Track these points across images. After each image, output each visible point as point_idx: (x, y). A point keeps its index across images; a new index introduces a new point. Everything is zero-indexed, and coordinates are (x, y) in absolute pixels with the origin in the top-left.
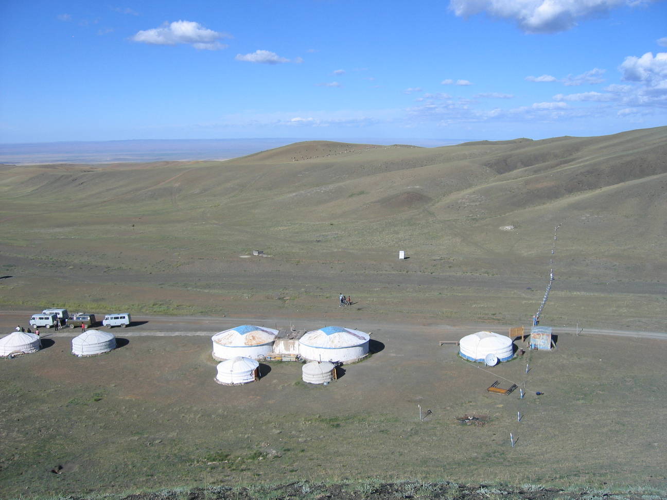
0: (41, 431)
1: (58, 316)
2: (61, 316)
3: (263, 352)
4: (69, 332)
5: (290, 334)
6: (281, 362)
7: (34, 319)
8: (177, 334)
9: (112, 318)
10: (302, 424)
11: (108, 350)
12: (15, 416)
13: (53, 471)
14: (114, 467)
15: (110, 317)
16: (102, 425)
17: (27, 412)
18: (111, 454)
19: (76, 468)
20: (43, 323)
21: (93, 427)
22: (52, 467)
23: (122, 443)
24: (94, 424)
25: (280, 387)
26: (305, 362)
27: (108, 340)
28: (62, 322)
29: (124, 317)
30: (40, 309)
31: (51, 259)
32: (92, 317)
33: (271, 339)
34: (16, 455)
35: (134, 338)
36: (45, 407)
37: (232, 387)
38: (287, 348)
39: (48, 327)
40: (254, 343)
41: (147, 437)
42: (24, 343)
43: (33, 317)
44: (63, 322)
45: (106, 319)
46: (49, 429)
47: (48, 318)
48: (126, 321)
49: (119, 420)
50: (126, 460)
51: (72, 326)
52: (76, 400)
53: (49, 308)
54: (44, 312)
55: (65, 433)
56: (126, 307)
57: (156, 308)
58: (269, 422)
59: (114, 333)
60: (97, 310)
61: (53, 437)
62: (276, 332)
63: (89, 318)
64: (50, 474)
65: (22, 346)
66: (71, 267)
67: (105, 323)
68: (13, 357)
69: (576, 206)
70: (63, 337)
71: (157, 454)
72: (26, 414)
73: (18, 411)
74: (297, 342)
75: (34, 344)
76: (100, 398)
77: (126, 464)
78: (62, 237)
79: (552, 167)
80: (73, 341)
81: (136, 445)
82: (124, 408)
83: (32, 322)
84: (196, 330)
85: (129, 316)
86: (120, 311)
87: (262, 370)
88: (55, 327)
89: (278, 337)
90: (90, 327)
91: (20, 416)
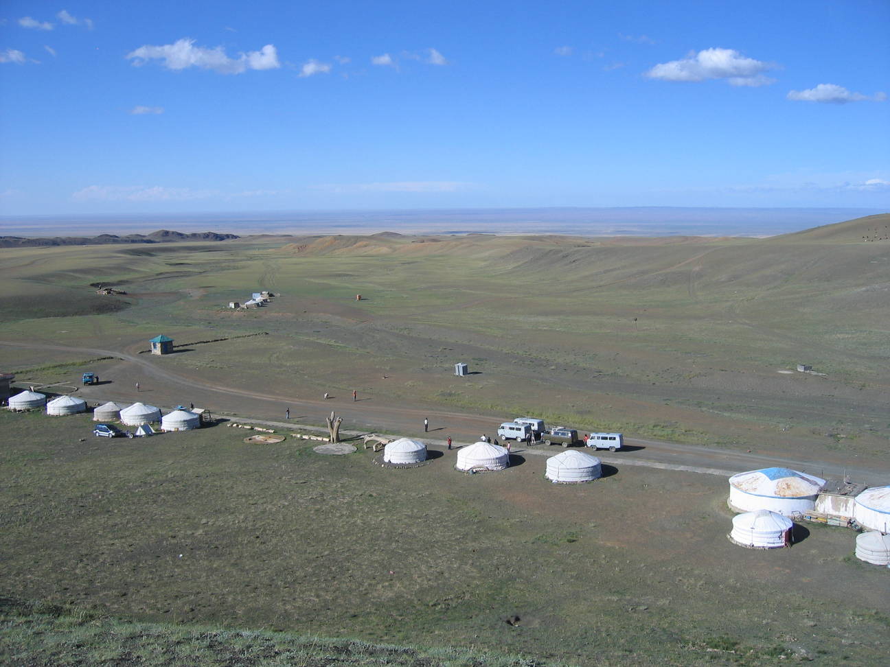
0: (498, 569)
1: (533, 428)
2: (535, 428)
3: (801, 508)
4: (544, 449)
5: (843, 488)
6: (825, 525)
7: (503, 428)
8: (682, 468)
9: (598, 438)
10: (848, 619)
11: (590, 479)
12: (471, 545)
13: (509, 622)
14: (584, 631)
15: (596, 435)
16: (574, 573)
17: (486, 543)
18: (582, 613)
19: (536, 624)
20: (513, 434)
21: (561, 575)
22: (507, 616)
23: (596, 602)
24: (564, 571)
25: (821, 561)
26: (861, 531)
27: (591, 465)
28: (536, 436)
29: (615, 439)
30: (511, 417)
31: (530, 355)
32: (574, 433)
33: (813, 491)
34: (466, 594)
35: (625, 467)
36: (506, 540)
37: (751, 551)
38: (836, 506)
39: (519, 440)
40: (788, 493)
41: (630, 600)
42: (488, 457)
43: (502, 425)
44: (538, 436)
45: (592, 438)
46: (508, 568)
47: (520, 429)
48: (616, 444)
49: (595, 571)
50: (599, 624)
51: (548, 443)
52: (544, 537)
53: (522, 417)
54: (515, 420)
55: (527, 577)
56: (619, 425)
57: (658, 431)
58: (799, 608)
59: (600, 458)
60: (581, 426)
61: (512, 579)
62: (822, 482)
63: (570, 435)
64: (505, 624)
65: (487, 460)
66: (553, 367)
67: (589, 442)
68: (474, 473)
70: (536, 455)
71: (641, 624)
72: (484, 546)
73: (474, 540)
74: (851, 501)
75: (500, 460)
76: (575, 539)
77: (598, 631)
78: (545, 328)
80: (549, 461)
81: (614, 607)
82: (604, 556)
83: (500, 432)
84: (709, 466)
85: (621, 437)
86: (609, 430)
87: (797, 533)
88: (527, 441)
89: (824, 490)
90: (570, 446)
91: (476, 545)
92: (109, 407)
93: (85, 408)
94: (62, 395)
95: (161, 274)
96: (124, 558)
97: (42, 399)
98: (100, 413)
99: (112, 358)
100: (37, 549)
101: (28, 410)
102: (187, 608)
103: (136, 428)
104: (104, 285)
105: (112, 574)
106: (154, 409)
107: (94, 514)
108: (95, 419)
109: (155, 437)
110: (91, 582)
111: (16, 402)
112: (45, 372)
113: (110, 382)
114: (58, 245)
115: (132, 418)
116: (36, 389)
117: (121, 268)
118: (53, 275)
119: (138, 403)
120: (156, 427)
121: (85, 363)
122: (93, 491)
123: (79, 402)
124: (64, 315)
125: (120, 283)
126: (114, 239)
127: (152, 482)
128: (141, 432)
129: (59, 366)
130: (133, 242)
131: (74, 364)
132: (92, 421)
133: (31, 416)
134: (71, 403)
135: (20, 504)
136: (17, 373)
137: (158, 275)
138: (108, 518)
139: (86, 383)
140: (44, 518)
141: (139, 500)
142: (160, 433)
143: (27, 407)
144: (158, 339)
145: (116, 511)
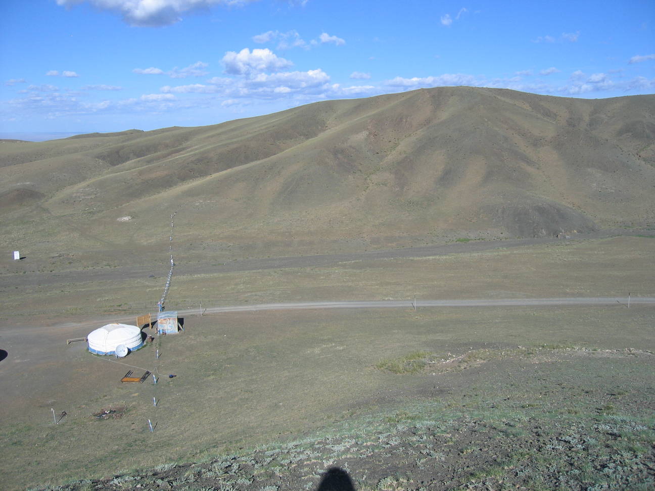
69: (190, 193)
79: (165, 156)
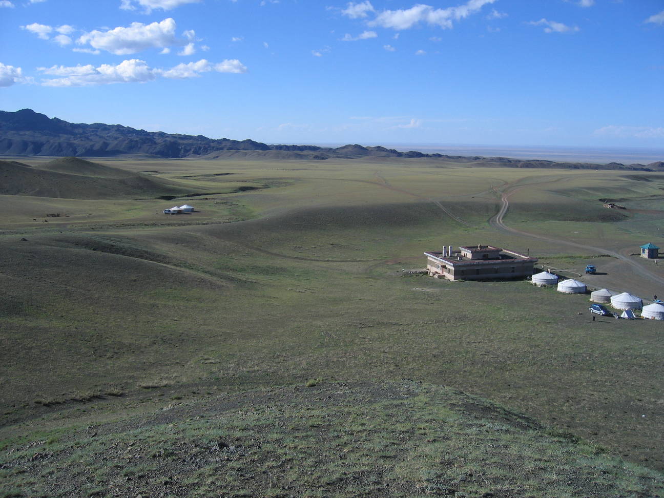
92: (603, 292)
93: (585, 290)
94: (569, 278)
95: (654, 196)
96: (599, 407)
97: (554, 279)
98: (596, 296)
99: (609, 256)
100: (538, 385)
101: (545, 286)
102: (642, 457)
103: (621, 311)
104: (609, 200)
105: (589, 416)
106: (637, 300)
107: (582, 369)
108: (591, 300)
109: (634, 320)
110: (573, 418)
111: (537, 279)
112: (560, 260)
113: (606, 274)
114: (578, 168)
115: (619, 303)
116: (552, 271)
117: (623, 189)
118: (572, 190)
119: (625, 293)
120: (637, 314)
121: (588, 257)
122: (584, 353)
123: (581, 285)
124: (578, 220)
125: (621, 200)
126: (620, 167)
127: (628, 354)
128: (624, 315)
129: (570, 257)
130: (635, 169)
131: (580, 257)
132: (589, 301)
133: (547, 290)
134: (575, 285)
135: (531, 351)
136: (540, 258)
137: (652, 196)
138: (591, 375)
139: (588, 272)
140: (546, 364)
141: (617, 366)
142: (640, 318)
143: (544, 283)
144: (647, 246)
145: (598, 371)
